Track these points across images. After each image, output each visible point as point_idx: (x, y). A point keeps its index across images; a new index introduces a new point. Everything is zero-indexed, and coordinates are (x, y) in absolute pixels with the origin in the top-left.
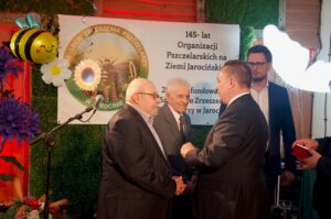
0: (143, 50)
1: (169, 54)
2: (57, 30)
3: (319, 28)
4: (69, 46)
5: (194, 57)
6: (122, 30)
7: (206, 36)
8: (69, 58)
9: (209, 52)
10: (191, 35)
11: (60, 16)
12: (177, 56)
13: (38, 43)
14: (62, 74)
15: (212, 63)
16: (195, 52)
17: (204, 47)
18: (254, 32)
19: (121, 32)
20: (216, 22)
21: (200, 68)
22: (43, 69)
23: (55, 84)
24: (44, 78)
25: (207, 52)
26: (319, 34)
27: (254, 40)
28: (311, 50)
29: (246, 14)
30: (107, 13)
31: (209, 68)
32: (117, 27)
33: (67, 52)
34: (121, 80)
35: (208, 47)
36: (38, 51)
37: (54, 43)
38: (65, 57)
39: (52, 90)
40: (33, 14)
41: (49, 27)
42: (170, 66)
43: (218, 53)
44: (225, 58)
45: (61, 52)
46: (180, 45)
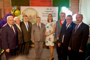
1: (43, 13)
10: (47, 9)
11: (21, 7)
16: (48, 13)
20: (55, 6)
26: (79, 8)
33: (22, 14)
36: (16, 14)
40: (16, 7)
41: (18, 9)
42: (43, 16)
43: (53, 13)
44: (55, 14)
45: (21, 14)
46: (45, 11)
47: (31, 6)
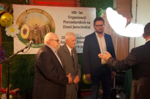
0: (52, 20)
1: (64, 21)
2: (12, 12)
3: (131, 9)
4: (18, 19)
5: (76, 23)
6: (43, 11)
7: (81, 13)
8: (18, 24)
9: (83, 20)
10: (74, 12)
11: (13, 5)
12: (68, 22)
13: (3, 17)
14: (15, 32)
15: (84, 25)
16: (76, 20)
17: (80, 18)
18: (102, 11)
19: (42, 12)
20: (85, 6)
21: (79, 27)
23: (12, 36)
24: (7, 34)
25: (81, 20)
26: (131, 11)
27: (103, 14)
28: (128, 18)
29: (99, 3)
30: (35, 3)
31: (82, 27)
32: (40, 10)
34: (43, 33)
35: (82, 18)
36: (4, 21)
37: (11, 17)
38: (16, 24)
39: (11, 39)
41: (8, 10)
42: (65, 27)
44: (90, 23)
45: (15, 22)
46: (69, 17)
47: (33, 5)
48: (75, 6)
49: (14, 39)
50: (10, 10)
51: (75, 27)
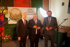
0: (21, 12)
7: (31, 10)
8: (10, 13)
11: (8, 7)
13: (4, 11)
14: (8, 16)
15: (32, 14)
16: (30, 12)
17: (31, 11)
19: (18, 9)
20: (33, 7)
22: (5, 15)
23: (7, 18)
27: (39, 10)
36: (4, 13)
37: (7, 11)
38: (9, 13)
39: (7, 19)
41: (6, 9)
43: (33, 12)
45: (8, 13)
46: (27, 11)
48: (30, 7)
49: (8, 19)
50: (7, 9)
51: (29, 14)
